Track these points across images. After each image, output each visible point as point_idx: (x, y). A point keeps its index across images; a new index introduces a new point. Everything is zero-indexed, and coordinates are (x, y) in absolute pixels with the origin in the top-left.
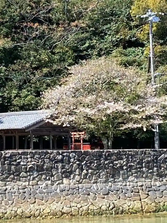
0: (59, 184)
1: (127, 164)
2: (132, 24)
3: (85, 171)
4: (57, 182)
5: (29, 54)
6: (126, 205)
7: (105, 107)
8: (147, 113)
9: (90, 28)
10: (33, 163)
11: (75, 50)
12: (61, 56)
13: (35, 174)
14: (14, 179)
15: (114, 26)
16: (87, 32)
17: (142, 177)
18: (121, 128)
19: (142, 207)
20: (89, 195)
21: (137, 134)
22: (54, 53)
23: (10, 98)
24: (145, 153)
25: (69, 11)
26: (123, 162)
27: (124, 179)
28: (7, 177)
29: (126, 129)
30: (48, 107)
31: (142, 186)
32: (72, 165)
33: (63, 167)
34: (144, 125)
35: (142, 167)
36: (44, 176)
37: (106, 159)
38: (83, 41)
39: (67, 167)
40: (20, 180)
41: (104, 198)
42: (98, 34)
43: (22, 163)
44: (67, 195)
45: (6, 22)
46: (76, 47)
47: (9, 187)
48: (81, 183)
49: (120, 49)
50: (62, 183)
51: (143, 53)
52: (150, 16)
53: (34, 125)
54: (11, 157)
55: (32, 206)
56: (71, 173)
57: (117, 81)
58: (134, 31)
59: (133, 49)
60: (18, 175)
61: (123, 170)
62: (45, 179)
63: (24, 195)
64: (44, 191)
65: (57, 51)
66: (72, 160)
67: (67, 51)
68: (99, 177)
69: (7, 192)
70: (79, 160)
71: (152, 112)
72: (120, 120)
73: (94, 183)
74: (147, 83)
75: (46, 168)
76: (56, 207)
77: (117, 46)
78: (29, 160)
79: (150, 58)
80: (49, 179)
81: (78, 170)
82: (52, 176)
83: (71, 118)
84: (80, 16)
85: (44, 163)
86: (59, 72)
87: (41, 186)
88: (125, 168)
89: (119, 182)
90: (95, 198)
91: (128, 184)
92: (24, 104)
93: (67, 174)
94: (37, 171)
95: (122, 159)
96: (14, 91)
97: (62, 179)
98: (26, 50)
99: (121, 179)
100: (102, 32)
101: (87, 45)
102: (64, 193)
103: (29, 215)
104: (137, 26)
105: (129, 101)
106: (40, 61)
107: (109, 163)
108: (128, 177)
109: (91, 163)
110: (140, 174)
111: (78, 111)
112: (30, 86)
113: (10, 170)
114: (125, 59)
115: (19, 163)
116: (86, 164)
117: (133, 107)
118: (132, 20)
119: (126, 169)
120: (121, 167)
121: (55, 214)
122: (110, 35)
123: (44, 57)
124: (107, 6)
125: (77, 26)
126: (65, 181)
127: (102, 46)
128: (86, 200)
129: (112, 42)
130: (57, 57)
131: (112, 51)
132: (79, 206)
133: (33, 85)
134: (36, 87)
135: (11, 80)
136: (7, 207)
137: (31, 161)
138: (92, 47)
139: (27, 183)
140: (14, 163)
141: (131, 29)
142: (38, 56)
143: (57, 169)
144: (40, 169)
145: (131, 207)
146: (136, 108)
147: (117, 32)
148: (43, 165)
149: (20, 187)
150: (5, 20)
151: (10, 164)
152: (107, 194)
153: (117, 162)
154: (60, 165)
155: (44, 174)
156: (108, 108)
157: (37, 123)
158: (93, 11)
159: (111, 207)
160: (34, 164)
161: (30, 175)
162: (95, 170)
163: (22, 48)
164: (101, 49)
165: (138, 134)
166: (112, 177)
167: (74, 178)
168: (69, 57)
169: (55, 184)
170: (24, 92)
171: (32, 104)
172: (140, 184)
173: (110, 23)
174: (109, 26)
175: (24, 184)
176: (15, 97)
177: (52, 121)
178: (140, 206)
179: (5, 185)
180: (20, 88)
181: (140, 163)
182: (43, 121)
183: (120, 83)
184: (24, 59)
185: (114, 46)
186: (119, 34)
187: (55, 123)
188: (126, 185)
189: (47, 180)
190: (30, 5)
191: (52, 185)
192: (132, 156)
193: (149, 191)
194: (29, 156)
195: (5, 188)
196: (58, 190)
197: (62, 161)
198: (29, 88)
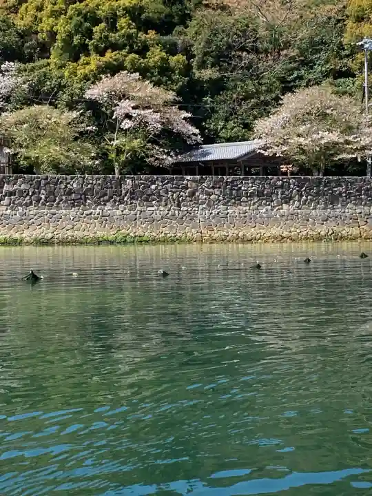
0: (279, 209)
1: (346, 191)
2: (343, 53)
3: (304, 197)
4: (277, 208)
5: (236, 85)
6: (346, 231)
7: (319, 137)
8: (363, 143)
9: (299, 57)
10: (253, 188)
11: (283, 80)
12: (268, 88)
13: (256, 199)
14: (235, 203)
15: (323, 55)
16: (295, 62)
17: (361, 204)
18: (335, 159)
19: (360, 234)
20: (308, 220)
21: (347, 167)
22: (260, 84)
23: (216, 130)
24: (365, 181)
25: (276, 40)
26: (343, 189)
27: (343, 206)
28: (229, 202)
29: (340, 159)
30: (260, 138)
31: (360, 213)
32: (292, 192)
33: (283, 193)
34: (358, 156)
35: (361, 195)
36: (264, 202)
37: (325, 186)
38: (291, 71)
39: (286, 193)
40: (241, 205)
41: (323, 224)
42: (307, 64)
43: (243, 188)
44: (287, 220)
45: (212, 52)
46: (284, 77)
47: (230, 211)
48: (300, 209)
49: (330, 79)
50: (282, 209)
51: (353, 84)
52: (366, 43)
53: (245, 155)
54: (233, 182)
55: (253, 230)
56: (291, 198)
57: (329, 111)
58: (345, 61)
59: (343, 80)
60: (239, 200)
61: (342, 197)
62: (266, 205)
63: (245, 220)
64: (265, 215)
65: (263, 81)
66: (292, 186)
67: (274, 82)
68: (318, 203)
69: (228, 216)
70: (298, 186)
71: (368, 142)
72: (332, 152)
73: (313, 209)
74: (361, 113)
75: (267, 194)
76: (275, 231)
77: (327, 76)
78: (250, 185)
79: (364, 87)
80: (269, 205)
81: (297, 196)
82: (272, 201)
83: (284, 148)
84: (287, 45)
85: (265, 188)
86: (266, 103)
87: (261, 211)
88: (344, 195)
89: (338, 208)
90: (314, 224)
91: (347, 210)
92: (230, 136)
93: (287, 200)
94: (258, 196)
95: (342, 186)
96: (220, 123)
97: (281, 205)
98: (232, 80)
99: (339, 206)
100: (310, 62)
101: (295, 75)
102: (283, 219)
103: (250, 238)
104: (347, 56)
105: (341, 132)
106: (246, 92)
107: (329, 190)
108: (347, 204)
109: (310, 190)
110: (358, 201)
111: (292, 141)
112: (237, 118)
113: (231, 194)
114: (336, 89)
115: (241, 187)
116: (305, 190)
117: (347, 138)
118: (344, 49)
119: (346, 196)
120: (340, 194)
121: (275, 238)
122: (319, 65)
123: (252, 88)
124: (317, 35)
125: (286, 55)
126: (285, 206)
127: (310, 76)
128: (305, 226)
129: (322, 72)
130: (264, 88)
131: (321, 82)
132: (298, 231)
133: (240, 117)
134: (243, 119)
135: (217, 112)
136: (229, 230)
137: (252, 187)
138: (300, 78)
139: (248, 208)
140: (236, 188)
141: (341, 58)
142: (245, 87)
143: (277, 194)
144: (260, 194)
145: (350, 233)
146: (351, 138)
147: (327, 62)
148: (264, 191)
149: (241, 212)
150: (211, 49)
151: (231, 189)
152: (326, 220)
153: (336, 189)
154: (280, 191)
155: (264, 199)
156: (322, 138)
157: (248, 153)
158: (301, 40)
159: (330, 233)
160: (254, 190)
161: (251, 201)
162: (314, 197)
163: (228, 78)
164: (309, 80)
165: (349, 166)
166: (331, 204)
167: (293, 204)
168: (276, 88)
169: (275, 210)
170: (231, 124)
171: (238, 136)
172: (358, 211)
173: (320, 53)
174: (318, 55)
175: (244, 208)
176: (221, 129)
177: (263, 152)
178: (359, 232)
179: (227, 209)
180: (227, 120)
181: (359, 190)
182: (254, 151)
183: (332, 114)
184: (231, 90)
185: (324, 77)
186: (329, 64)
187: (266, 154)
188: (344, 212)
189: (267, 205)
190: (236, 34)
191: (272, 210)
192: (352, 183)
193: (367, 218)
194: (249, 181)
195: (226, 212)
196: (278, 216)
197: (282, 187)
198: (236, 120)
